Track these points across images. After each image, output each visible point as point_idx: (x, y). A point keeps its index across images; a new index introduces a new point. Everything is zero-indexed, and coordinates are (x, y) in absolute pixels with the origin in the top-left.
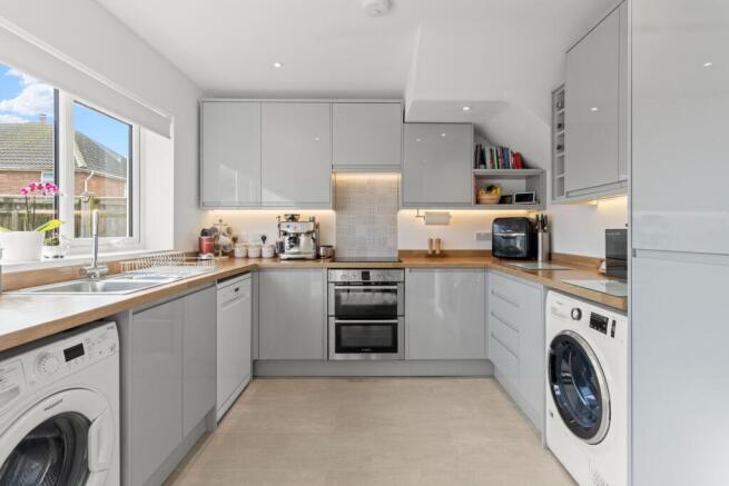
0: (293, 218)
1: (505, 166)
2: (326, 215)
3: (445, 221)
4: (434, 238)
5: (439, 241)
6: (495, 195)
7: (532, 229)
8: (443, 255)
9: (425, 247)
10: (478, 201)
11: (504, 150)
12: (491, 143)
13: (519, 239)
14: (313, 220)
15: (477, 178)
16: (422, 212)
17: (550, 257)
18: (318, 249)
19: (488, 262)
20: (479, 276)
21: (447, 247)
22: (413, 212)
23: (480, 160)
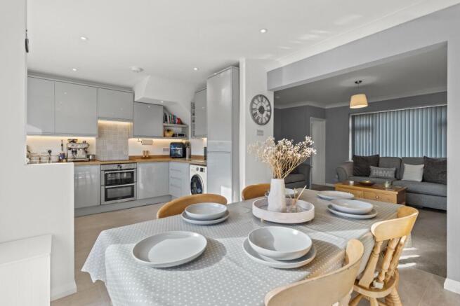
0: (73, 141)
1: (174, 123)
2: (91, 140)
3: (151, 144)
4: (146, 150)
5: (148, 152)
6: (171, 134)
7: (185, 147)
8: (150, 157)
9: (142, 154)
10: (164, 136)
11: (174, 116)
12: (170, 114)
13: (179, 151)
14: (85, 142)
15: (164, 126)
16: (140, 139)
17: (190, 156)
18: (88, 156)
19: (169, 159)
20: (166, 164)
21: (150, 154)
22: (137, 139)
23: (165, 120)
